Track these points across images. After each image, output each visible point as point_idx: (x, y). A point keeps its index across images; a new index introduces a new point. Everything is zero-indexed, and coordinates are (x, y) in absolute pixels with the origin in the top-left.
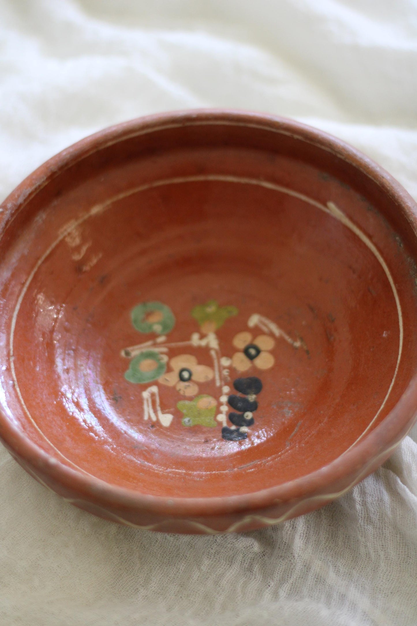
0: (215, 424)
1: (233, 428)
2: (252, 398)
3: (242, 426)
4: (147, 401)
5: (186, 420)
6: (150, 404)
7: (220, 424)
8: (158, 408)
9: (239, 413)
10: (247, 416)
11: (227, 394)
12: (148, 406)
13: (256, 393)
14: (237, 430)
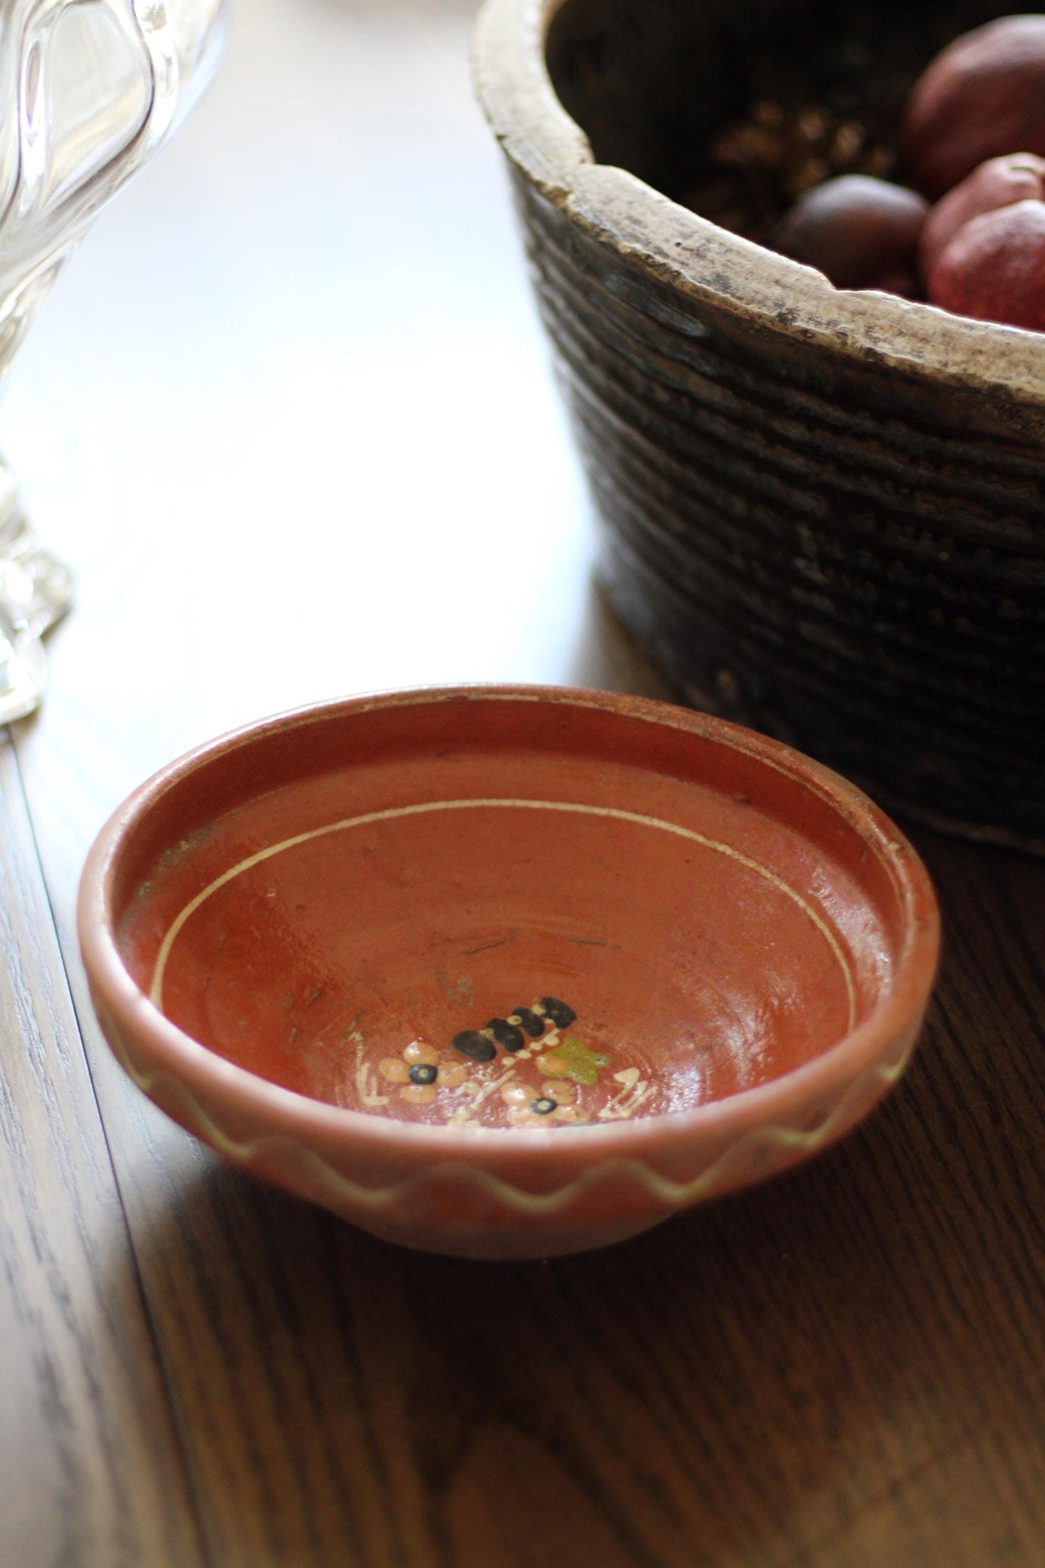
0: (567, 1041)
1: (549, 1021)
2: (487, 1033)
3: (536, 1016)
4: (630, 1106)
5: (601, 1063)
6: (632, 1100)
7: (560, 1037)
8: (624, 1092)
9: (522, 1030)
10: (516, 1020)
11: (514, 1057)
12: (636, 1100)
13: (475, 1033)
14: (548, 1015)
